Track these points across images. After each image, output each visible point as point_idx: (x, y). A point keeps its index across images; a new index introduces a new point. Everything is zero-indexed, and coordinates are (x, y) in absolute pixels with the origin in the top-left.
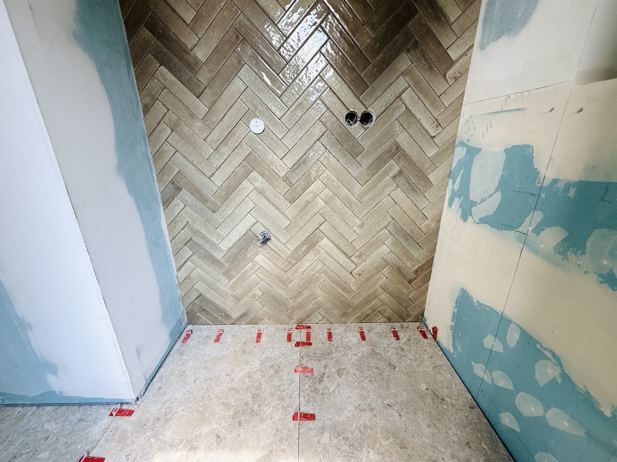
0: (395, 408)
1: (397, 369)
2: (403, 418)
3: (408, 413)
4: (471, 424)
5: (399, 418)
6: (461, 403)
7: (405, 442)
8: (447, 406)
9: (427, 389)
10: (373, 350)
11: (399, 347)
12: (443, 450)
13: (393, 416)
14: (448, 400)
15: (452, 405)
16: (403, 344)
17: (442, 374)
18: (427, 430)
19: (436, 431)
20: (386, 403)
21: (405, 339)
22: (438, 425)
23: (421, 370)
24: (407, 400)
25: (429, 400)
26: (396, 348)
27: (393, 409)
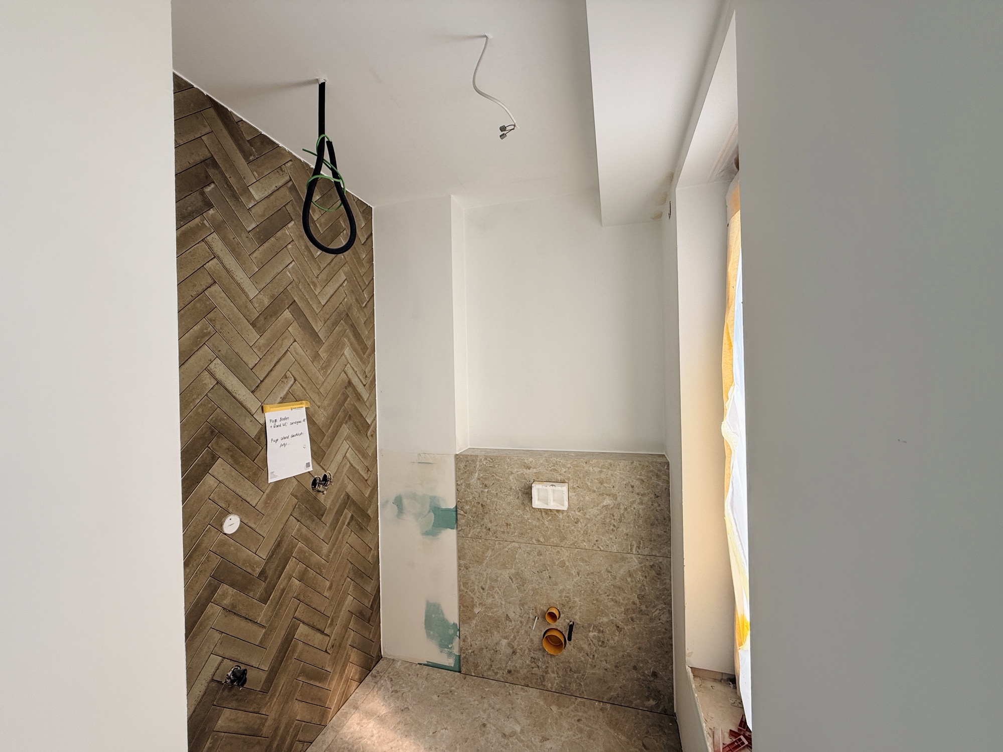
0: (439, 729)
1: (410, 708)
2: (449, 728)
3: (447, 722)
4: (473, 687)
5: (446, 731)
6: (459, 682)
7: (464, 737)
8: (456, 692)
9: (438, 696)
10: (378, 717)
11: (392, 692)
12: (479, 715)
13: (443, 734)
14: (453, 688)
15: (458, 688)
16: (391, 687)
17: (433, 679)
18: (464, 717)
19: (467, 711)
20: (431, 734)
21: (389, 683)
22: (464, 707)
23: (422, 690)
24: (438, 717)
25: (446, 700)
26: (392, 696)
27: (438, 732)
